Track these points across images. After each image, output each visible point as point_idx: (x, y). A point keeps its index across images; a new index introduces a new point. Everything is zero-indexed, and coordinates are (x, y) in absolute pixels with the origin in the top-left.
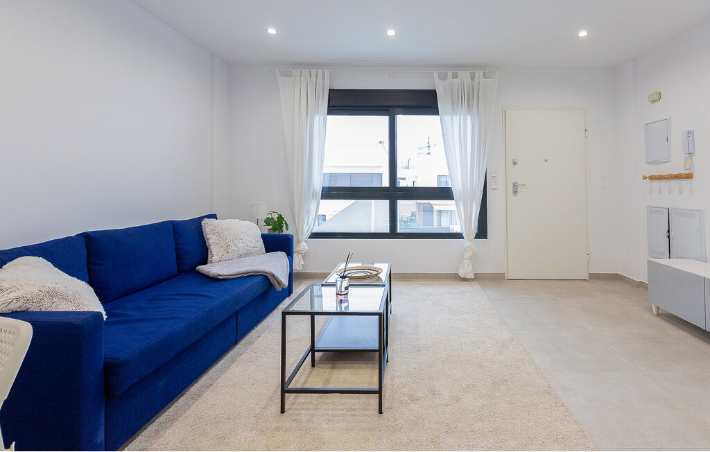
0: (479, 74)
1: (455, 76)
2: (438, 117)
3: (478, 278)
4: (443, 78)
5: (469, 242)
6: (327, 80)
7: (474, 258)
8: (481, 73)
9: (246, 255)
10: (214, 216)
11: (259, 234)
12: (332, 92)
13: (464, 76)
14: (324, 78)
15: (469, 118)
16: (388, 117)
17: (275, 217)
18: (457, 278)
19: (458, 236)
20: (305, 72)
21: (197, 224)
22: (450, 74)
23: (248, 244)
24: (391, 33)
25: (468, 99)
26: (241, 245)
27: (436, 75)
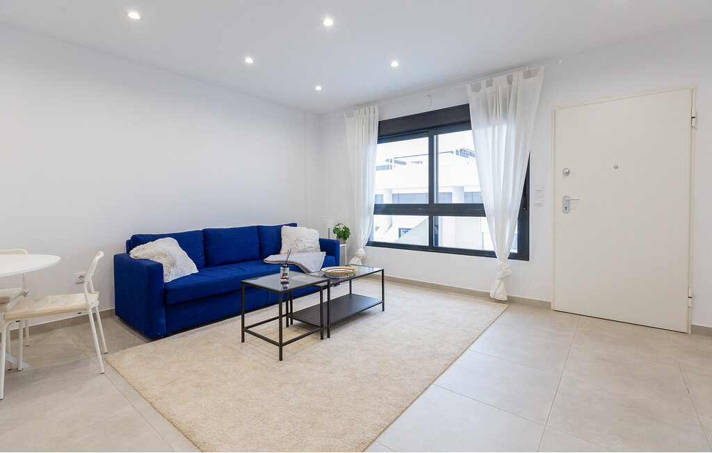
0: (518, 76)
1: (490, 84)
2: (470, 131)
3: (511, 301)
4: (477, 89)
5: (501, 262)
6: (377, 114)
7: (505, 279)
8: (521, 73)
9: (304, 251)
10: (295, 225)
11: (317, 238)
12: (382, 124)
13: (500, 82)
14: (374, 112)
15: (505, 128)
16: (428, 138)
17: (341, 227)
18: (485, 296)
19: (491, 254)
20: (362, 110)
21: (278, 230)
22: (483, 83)
23: (306, 244)
24: (395, 64)
25: (504, 106)
26: (300, 245)
27: (469, 87)
